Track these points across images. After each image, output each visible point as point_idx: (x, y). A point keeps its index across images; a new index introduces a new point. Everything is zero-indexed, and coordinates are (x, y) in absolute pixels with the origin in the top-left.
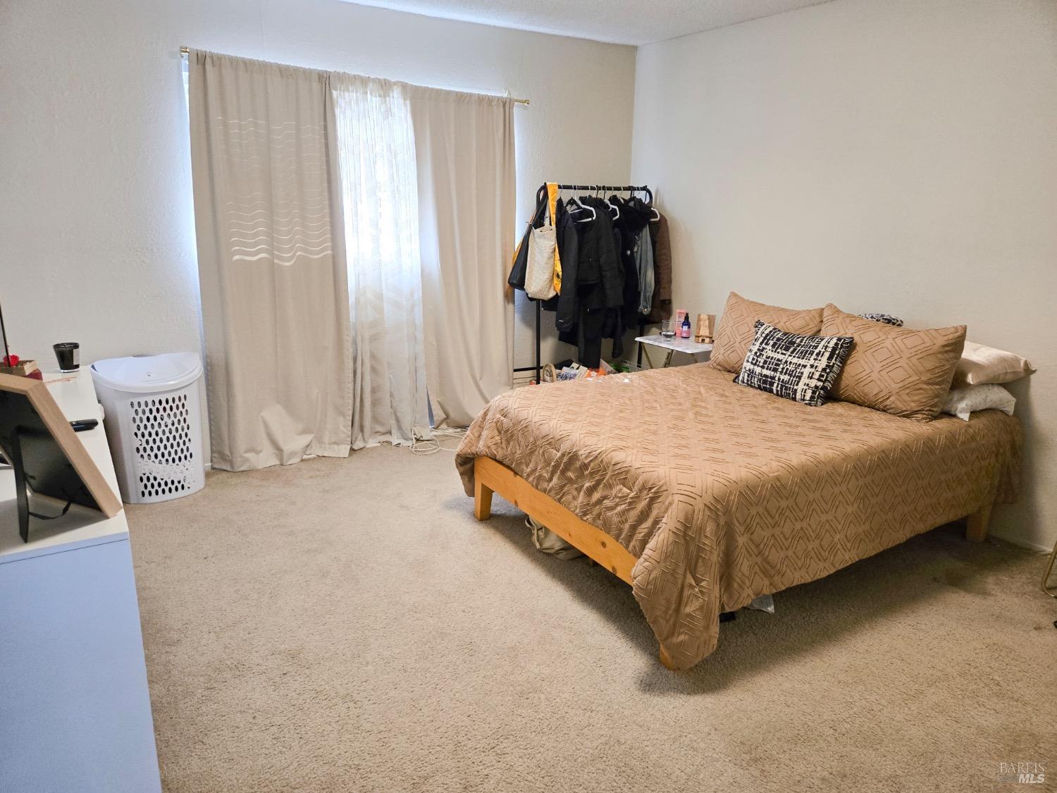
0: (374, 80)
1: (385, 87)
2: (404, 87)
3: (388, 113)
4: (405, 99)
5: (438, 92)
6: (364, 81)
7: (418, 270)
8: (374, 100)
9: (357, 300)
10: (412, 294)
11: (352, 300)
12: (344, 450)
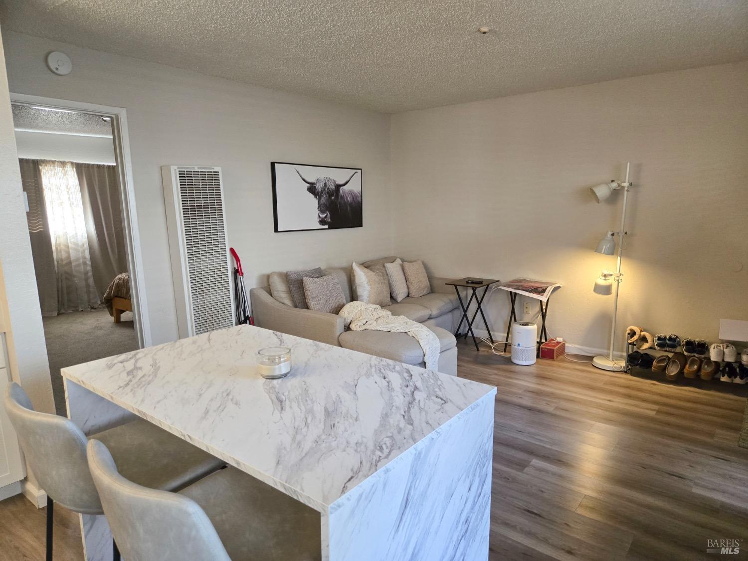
0: (58, 162)
1: (63, 164)
2: (72, 163)
3: (65, 174)
4: (73, 168)
5: (89, 165)
6: (53, 162)
7: (85, 235)
8: (58, 169)
9: (57, 248)
10: (83, 245)
11: (54, 248)
12: (55, 314)
